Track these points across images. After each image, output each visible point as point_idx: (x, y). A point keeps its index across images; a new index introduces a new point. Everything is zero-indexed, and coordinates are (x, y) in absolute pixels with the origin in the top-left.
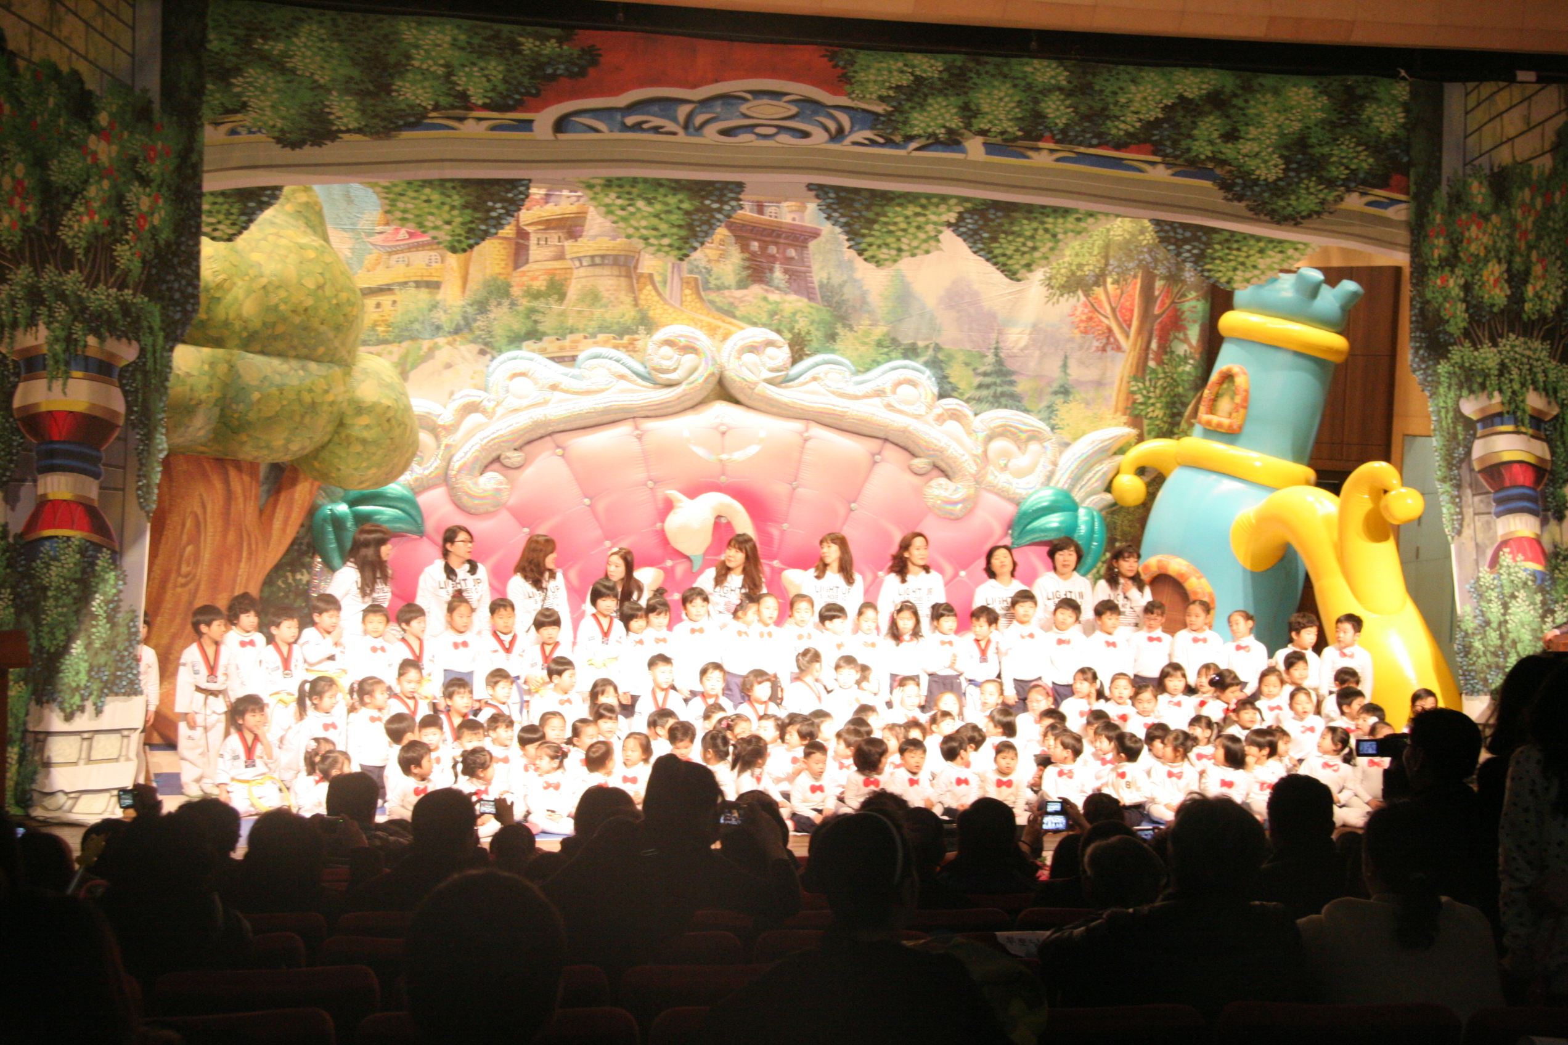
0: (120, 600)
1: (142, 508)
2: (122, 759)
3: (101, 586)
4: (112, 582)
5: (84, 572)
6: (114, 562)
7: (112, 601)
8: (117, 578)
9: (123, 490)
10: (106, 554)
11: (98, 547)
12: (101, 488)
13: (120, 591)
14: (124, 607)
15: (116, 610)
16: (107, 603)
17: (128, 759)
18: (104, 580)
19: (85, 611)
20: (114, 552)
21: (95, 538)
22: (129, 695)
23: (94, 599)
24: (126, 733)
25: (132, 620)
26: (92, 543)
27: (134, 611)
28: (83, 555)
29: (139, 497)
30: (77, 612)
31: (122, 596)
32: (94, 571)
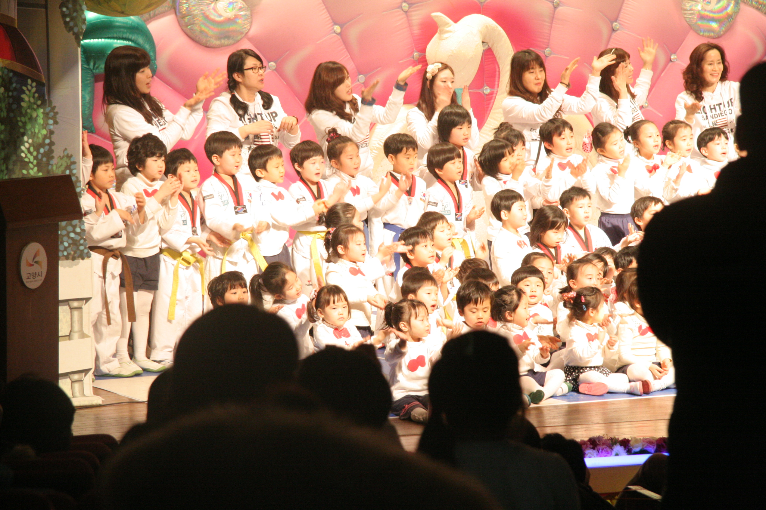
0: (52, 144)
1: (70, 29)
2: (76, 336)
3: (29, 126)
4: (41, 121)
5: (9, 109)
6: (41, 97)
7: (42, 145)
8: (46, 115)
9: (46, 7)
10: (31, 87)
11: (22, 79)
12: (19, 4)
13: (51, 132)
14: (58, 151)
15: (49, 155)
16: (37, 148)
17: (83, 336)
18: (32, 120)
19: (14, 158)
20: (40, 84)
21: (18, 67)
22: (74, 259)
23: (22, 143)
24: (75, 304)
25: (68, 167)
26: (15, 73)
27: (69, 157)
28: (7, 89)
29: (64, 16)
30: (6, 159)
31: (54, 138)
32: (20, 107)
